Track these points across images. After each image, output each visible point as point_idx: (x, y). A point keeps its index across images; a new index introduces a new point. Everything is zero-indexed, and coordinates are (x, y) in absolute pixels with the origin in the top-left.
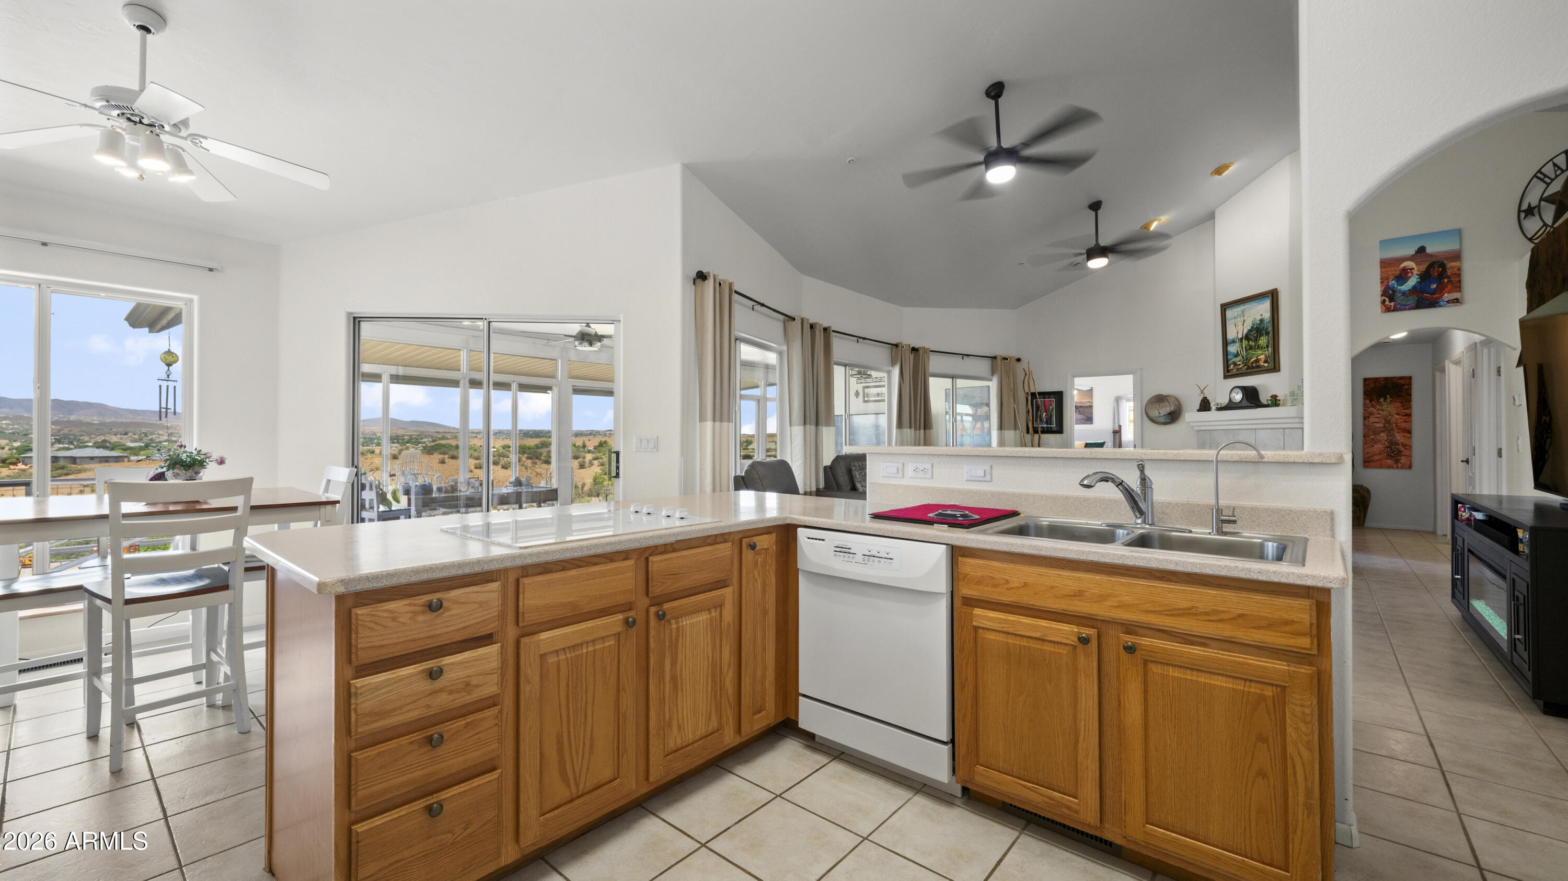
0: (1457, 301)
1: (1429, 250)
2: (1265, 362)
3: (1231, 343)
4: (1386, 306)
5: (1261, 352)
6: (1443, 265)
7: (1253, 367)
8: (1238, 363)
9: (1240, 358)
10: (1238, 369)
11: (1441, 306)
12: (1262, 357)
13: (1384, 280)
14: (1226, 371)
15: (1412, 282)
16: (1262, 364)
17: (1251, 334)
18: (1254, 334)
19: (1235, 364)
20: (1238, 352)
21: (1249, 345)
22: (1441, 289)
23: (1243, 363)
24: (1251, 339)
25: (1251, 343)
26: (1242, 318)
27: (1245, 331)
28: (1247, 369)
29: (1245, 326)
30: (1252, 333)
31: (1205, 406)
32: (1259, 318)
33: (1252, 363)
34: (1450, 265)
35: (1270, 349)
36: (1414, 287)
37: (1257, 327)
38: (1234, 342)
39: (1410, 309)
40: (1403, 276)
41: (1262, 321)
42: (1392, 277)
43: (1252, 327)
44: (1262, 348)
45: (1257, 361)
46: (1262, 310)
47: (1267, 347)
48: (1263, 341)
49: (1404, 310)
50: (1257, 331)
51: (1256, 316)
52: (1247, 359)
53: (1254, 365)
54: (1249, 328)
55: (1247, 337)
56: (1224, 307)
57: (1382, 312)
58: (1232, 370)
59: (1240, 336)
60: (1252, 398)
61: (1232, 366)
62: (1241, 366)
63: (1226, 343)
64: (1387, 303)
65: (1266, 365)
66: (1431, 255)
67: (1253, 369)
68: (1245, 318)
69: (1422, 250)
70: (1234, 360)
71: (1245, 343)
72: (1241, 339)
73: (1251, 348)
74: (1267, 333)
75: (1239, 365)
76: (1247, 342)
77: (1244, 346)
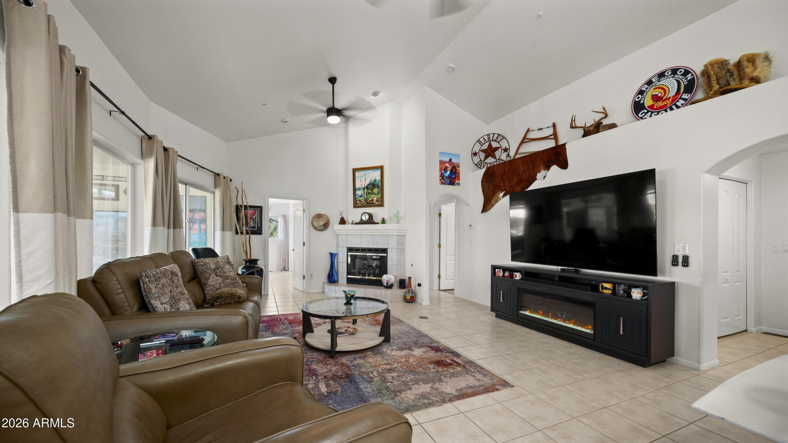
0: (459, 184)
1: (453, 161)
2: (377, 201)
3: (358, 190)
4: (441, 181)
5: (374, 196)
6: (456, 168)
7: (370, 203)
8: (362, 200)
9: (363, 198)
10: (362, 204)
11: (455, 185)
12: (375, 199)
13: (441, 170)
14: (355, 204)
15: (448, 173)
16: (375, 202)
17: (369, 187)
18: (371, 186)
19: (360, 201)
20: (362, 195)
21: (368, 192)
22: (455, 178)
23: (364, 201)
24: (369, 189)
25: (369, 191)
26: (364, 178)
27: (366, 185)
28: (366, 204)
29: (366, 182)
30: (370, 186)
31: (343, 222)
32: (374, 179)
33: (369, 201)
34: (457, 169)
35: (379, 195)
36: (449, 175)
37: (373, 183)
38: (359, 189)
39: (448, 184)
40: (446, 170)
41: (375, 180)
42: (443, 169)
43: (370, 183)
44: (375, 194)
45: (372, 200)
46: (376, 175)
47: (378, 194)
48: (376, 190)
49: (446, 184)
50: (372, 186)
51: (372, 178)
52: (367, 199)
53: (371, 202)
54: (368, 183)
55: (367, 188)
56: (354, 171)
57: (440, 184)
58: (358, 204)
59: (363, 187)
60: (371, 221)
61: (358, 202)
62: (363, 202)
63: (355, 189)
64: (442, 180)
65: (377, 203)
66: (453, 163)
68: (366, 178)
69: (451, 160)
70: (359, 198)
71: (366, 190)
72: (364, 188)
73: (369, 193)
74: (378, 187)
75: (362, 201)
76: (367, 190)
77: (365, 192)
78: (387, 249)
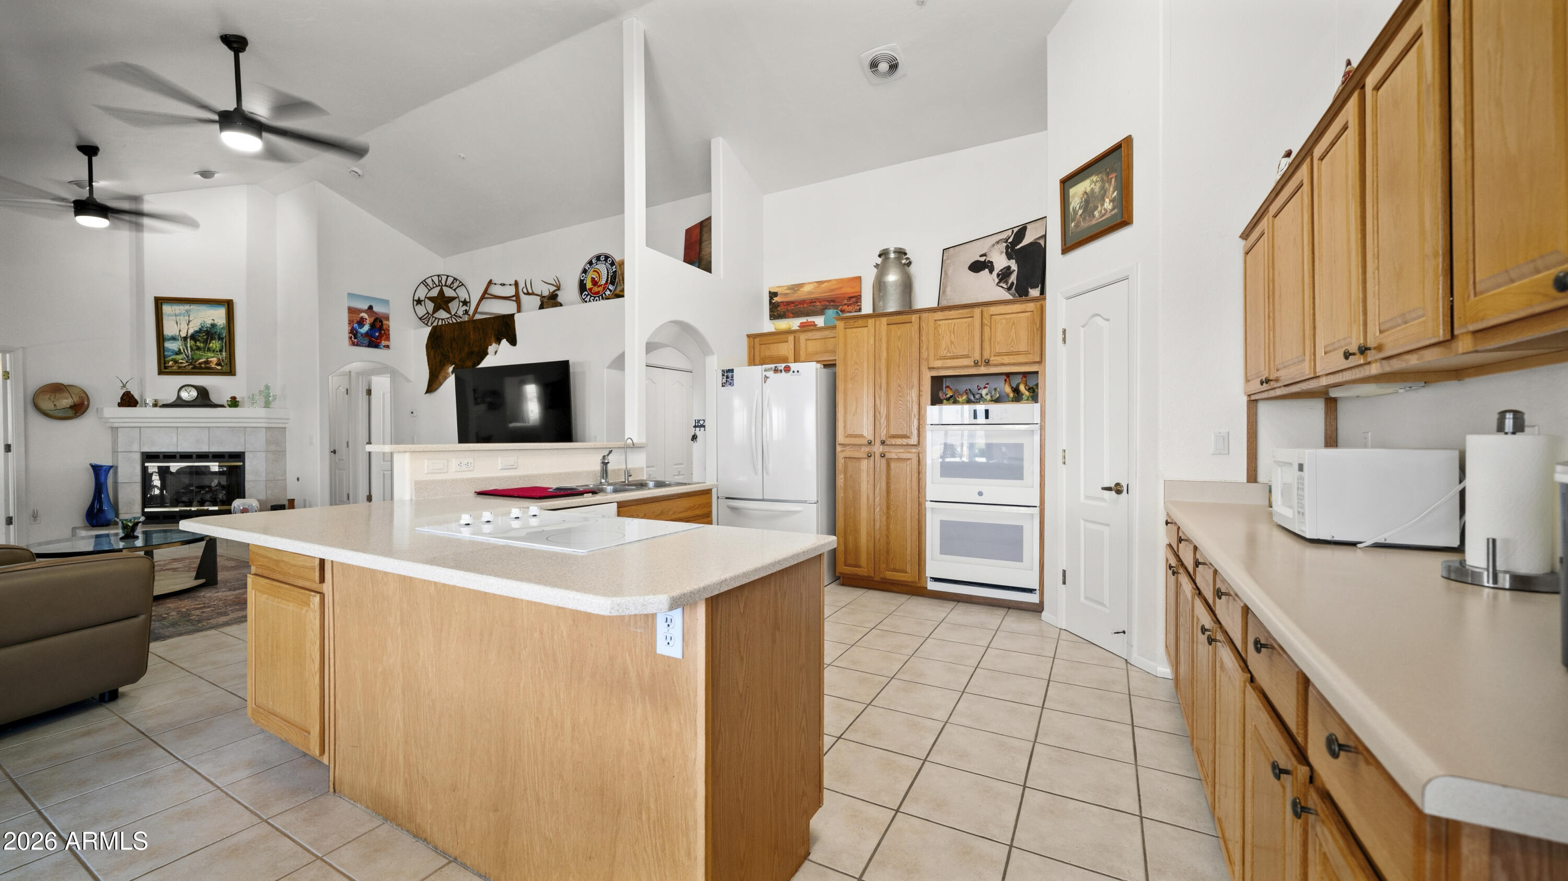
0: (388, 347)
1: (375, 309)
2: (218, 364)
3: (169, 339)
4: (352, 341)
5: (212, 355)
6: (381, 321)
7: (201, 368)
8: (180, 361)
9: (183, 356)
10: (180, 367)
11: (380, 348)
12: (214, 360)
13: (351, 322)
14: (162, 367)
15: (366, 328)
16: (213, 366)
17: (199, 336)
18: (203, 336)
19: (176, 362)
20: (180, 350)
21: (196, 346)
22: (380, 337)
23: (187, 362)
24: (199, 340)
25: (198, 344)
26: (187, 318)
27: (191, 331)
28: (192, 368)
29: (190, 326)
30: (201, 335)
31: (128, 400)
32: (210, 322)
33: (200, 364)
34: (385, 322)
35: (224, 353)
36: (367, 332)
37: (207, 330)
38: (174, 339)
39: (365, 346)
40: (361, 322)
41: (213, 325)
42: (355, 321)
43: (200, 329)
44: (213, 351)
45: (207, 362)
46: (218, 316)
47: (221, 351)
48: (215, 344)
49: (362, 346)
50: (206, 335)
51: (205, 320)
52: (193, 359)
53: (203, 366)
54: (197, 329)
55: (193, 337)
56: (159, 302)
57: (350, 345)
58: (171, 367)
59: (183, 334)
60: (204, 399)
61: (171, 363)
62: (184, 365)
63: (161, 338)
64: (353, 339)
65: (219, 368)
66: (376, 313)
67: (205, 369)
68: (191, 319)
69: (371, 308)
70: (174, 357)
71: (190, 343)
72: (185, 339)
73: (199, 349)
74: (220, 339)
75: (181, 363)
76: (193, 342)
77: (189, 346)
78: (244, 453)
